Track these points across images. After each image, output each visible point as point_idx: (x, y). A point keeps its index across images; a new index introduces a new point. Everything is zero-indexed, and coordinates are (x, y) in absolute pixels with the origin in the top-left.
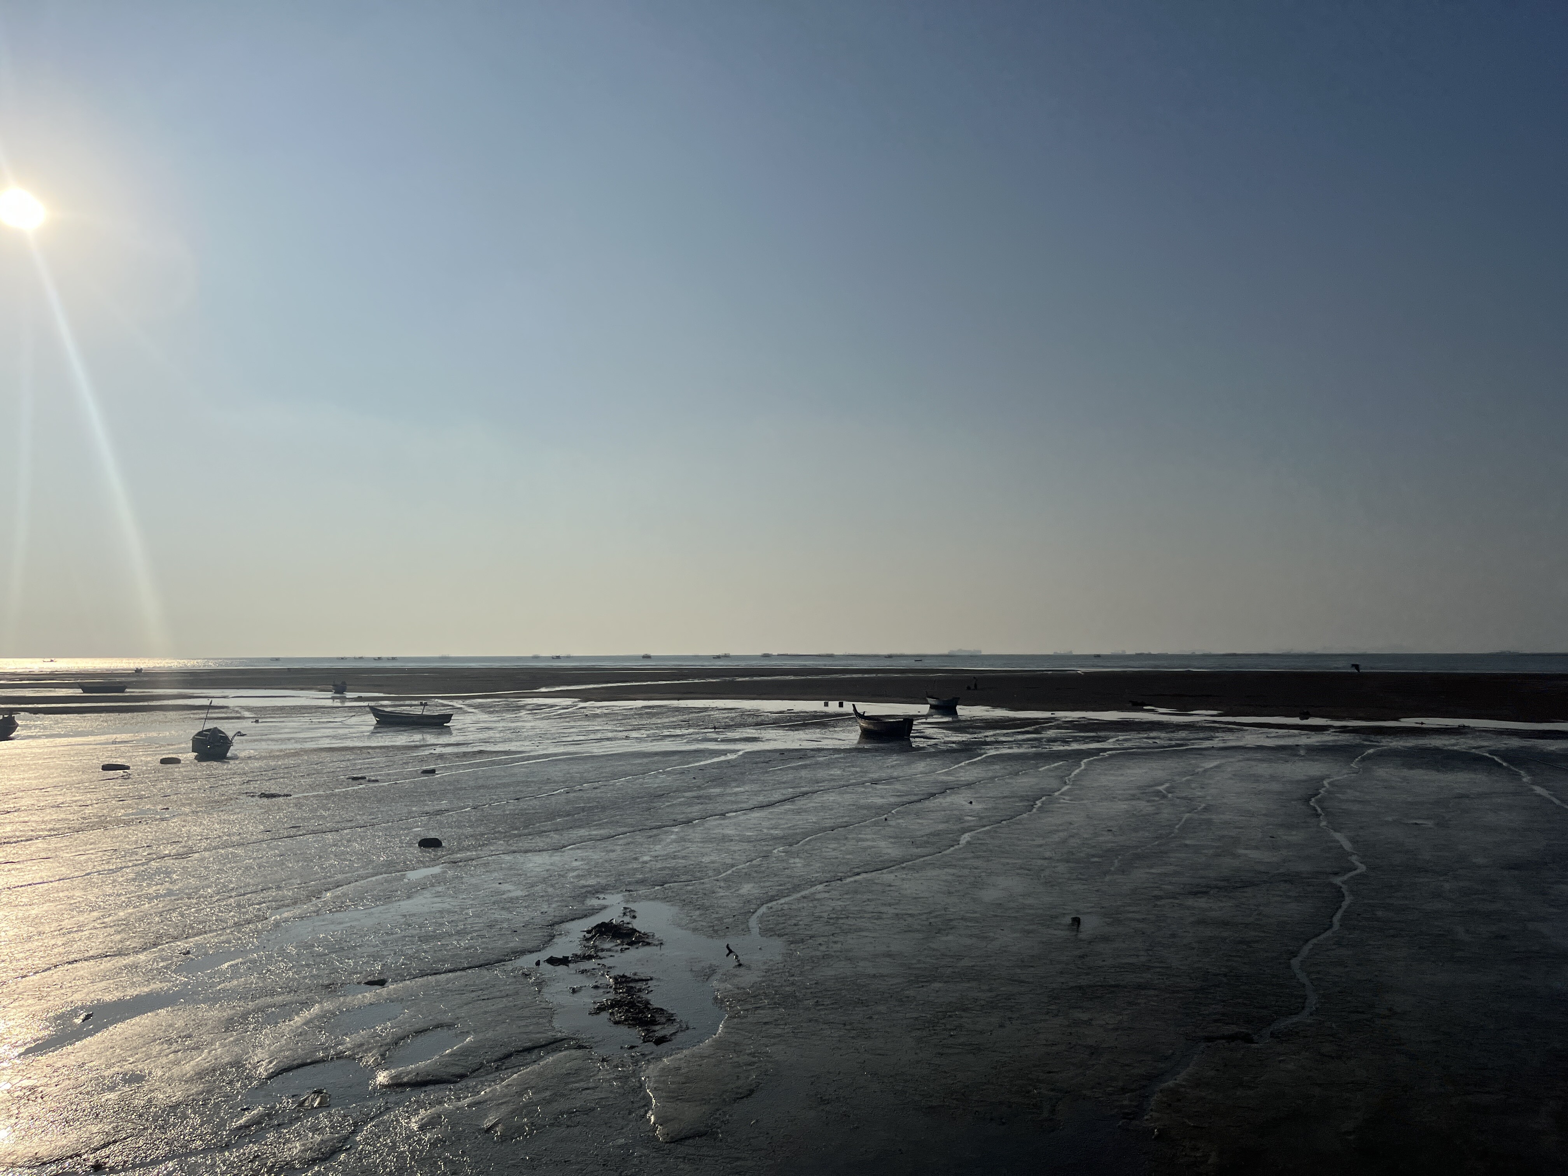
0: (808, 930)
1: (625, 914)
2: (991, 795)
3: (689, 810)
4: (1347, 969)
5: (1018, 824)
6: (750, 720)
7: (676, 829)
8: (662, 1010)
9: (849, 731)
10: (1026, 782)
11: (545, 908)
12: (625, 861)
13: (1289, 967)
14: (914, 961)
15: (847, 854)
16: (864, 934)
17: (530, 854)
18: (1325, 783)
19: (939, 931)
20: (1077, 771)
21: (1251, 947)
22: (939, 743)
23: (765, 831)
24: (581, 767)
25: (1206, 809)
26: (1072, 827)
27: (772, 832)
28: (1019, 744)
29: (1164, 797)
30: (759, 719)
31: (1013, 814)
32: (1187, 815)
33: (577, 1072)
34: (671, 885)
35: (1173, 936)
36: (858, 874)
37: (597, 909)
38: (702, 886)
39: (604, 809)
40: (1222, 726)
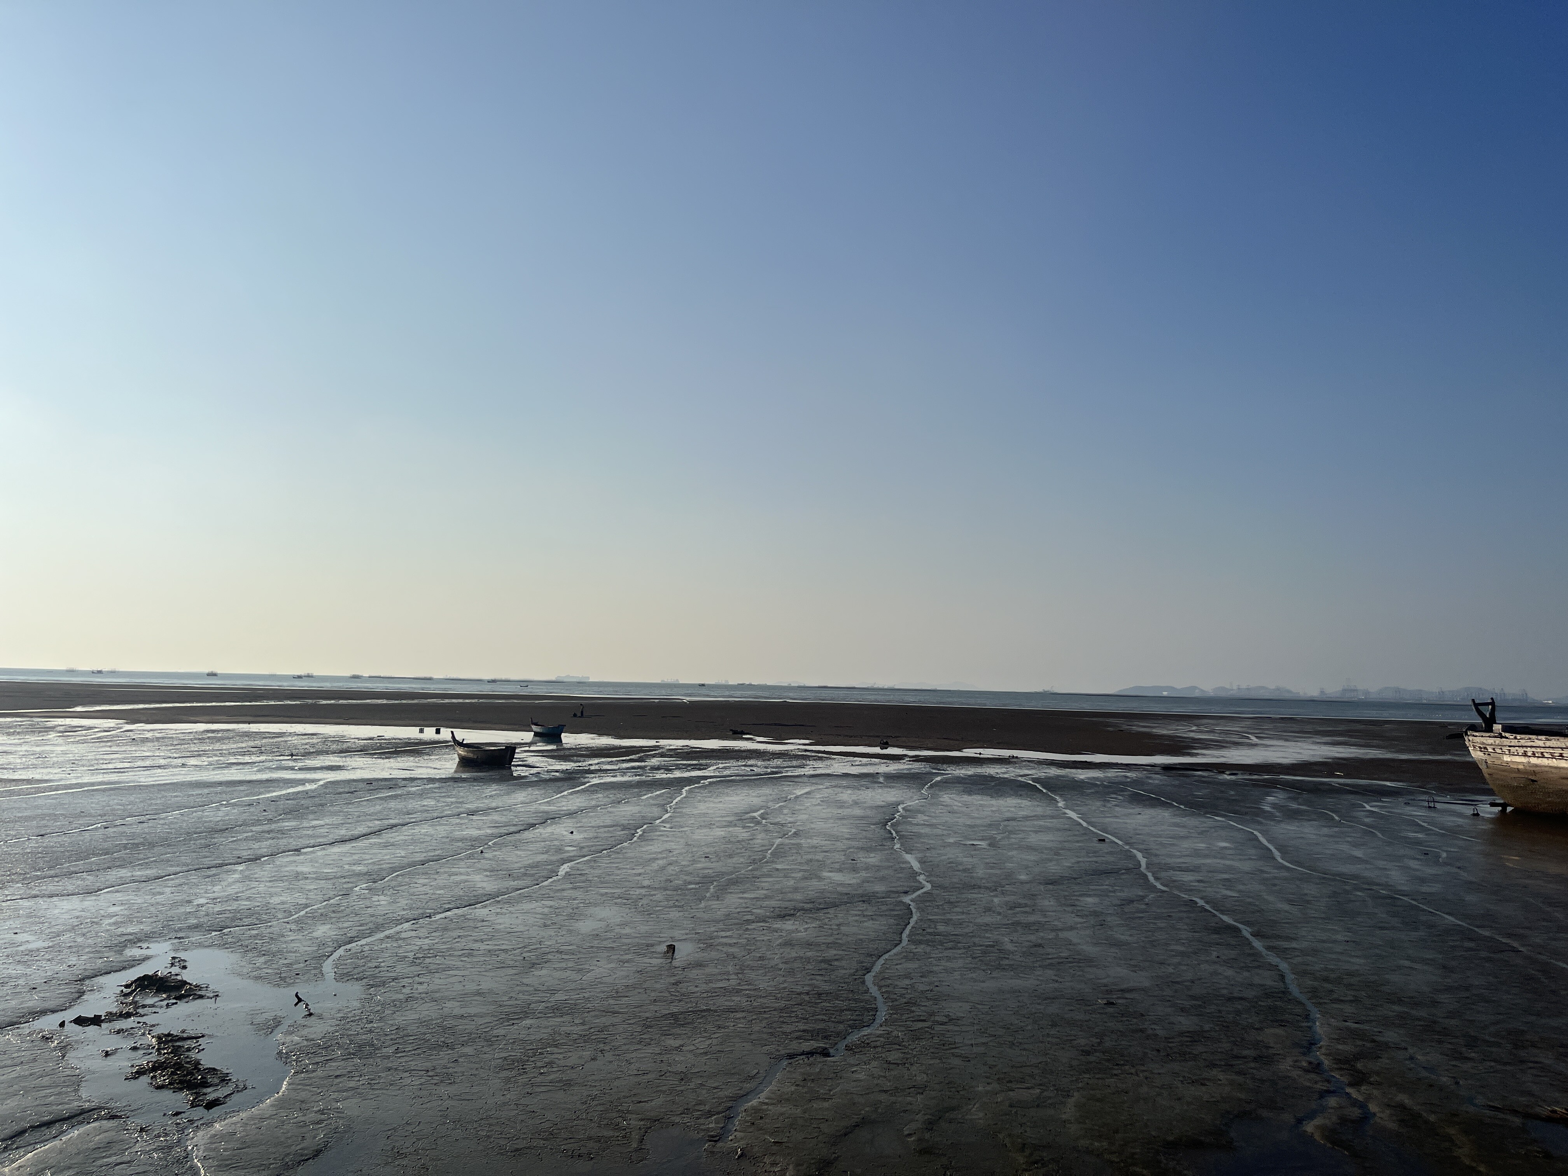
0: (391, 972)
1: (172, 964)
2: (593, 824)
3: (256, 846)
4: (913, 981)
5: (618, 853)
6: (334, 747)
7: (240, 868)
8: (214, 1069)
9: (446, 760)
10: (629, 810)
11: (73, 960)
12: (175, 904)
13: (863, 982)
14: (505, 998)
15: (437, 889)
16: (451, 972)
17: (55, 899)
18: (900, 808)
19: (533, 965)
20: (679, 799)
21: (831, 965)
22: (542, 772)
23: (347, 867)
24: (124, 799)
25: (796, 834)
26: (671, 854)
27: (354, 868)
28: (623, 772)
29: (758, 823)
30: (345, 746)
31: (614, 843)
32: (778, 841)
33: (110, 1144)
34: (232, 929)
35: (761, 958)
36: (449, 910)
37: (139, 960)
38: (268, 930)
39: (152, 845)
40: (813, 754)
